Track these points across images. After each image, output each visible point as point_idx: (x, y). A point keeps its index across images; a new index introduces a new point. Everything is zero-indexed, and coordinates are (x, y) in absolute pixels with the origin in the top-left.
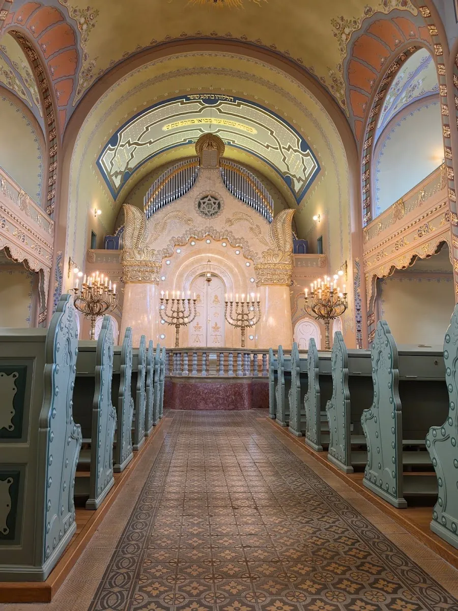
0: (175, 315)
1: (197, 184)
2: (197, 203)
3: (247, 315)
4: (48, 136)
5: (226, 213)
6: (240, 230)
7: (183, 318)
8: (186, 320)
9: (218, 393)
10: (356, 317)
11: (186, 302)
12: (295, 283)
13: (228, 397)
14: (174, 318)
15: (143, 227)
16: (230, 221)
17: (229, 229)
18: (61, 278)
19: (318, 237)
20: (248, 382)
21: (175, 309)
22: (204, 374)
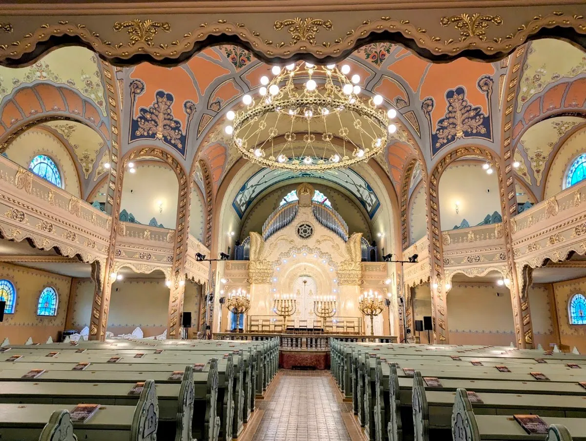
0: (283, 310)
1: (297, 217)
2: (297, 230)
3: (328, 309)
4: (207, 199)
5: (316, 236)
6: (325, 247)
7: (288, 311)
8: (290, 313)
9: (307, 360)
10: (399, 310)
11: (290, 301)
12: (365, 283)
13: (313, 362)
14: (282, 312)
15: (262, 247)
16: (319, 241)
17: (318, 247)
18: (214, 286)
19: (382, 248)
20: (325, 354)
21: (283, 306)
22: (299, 349)
